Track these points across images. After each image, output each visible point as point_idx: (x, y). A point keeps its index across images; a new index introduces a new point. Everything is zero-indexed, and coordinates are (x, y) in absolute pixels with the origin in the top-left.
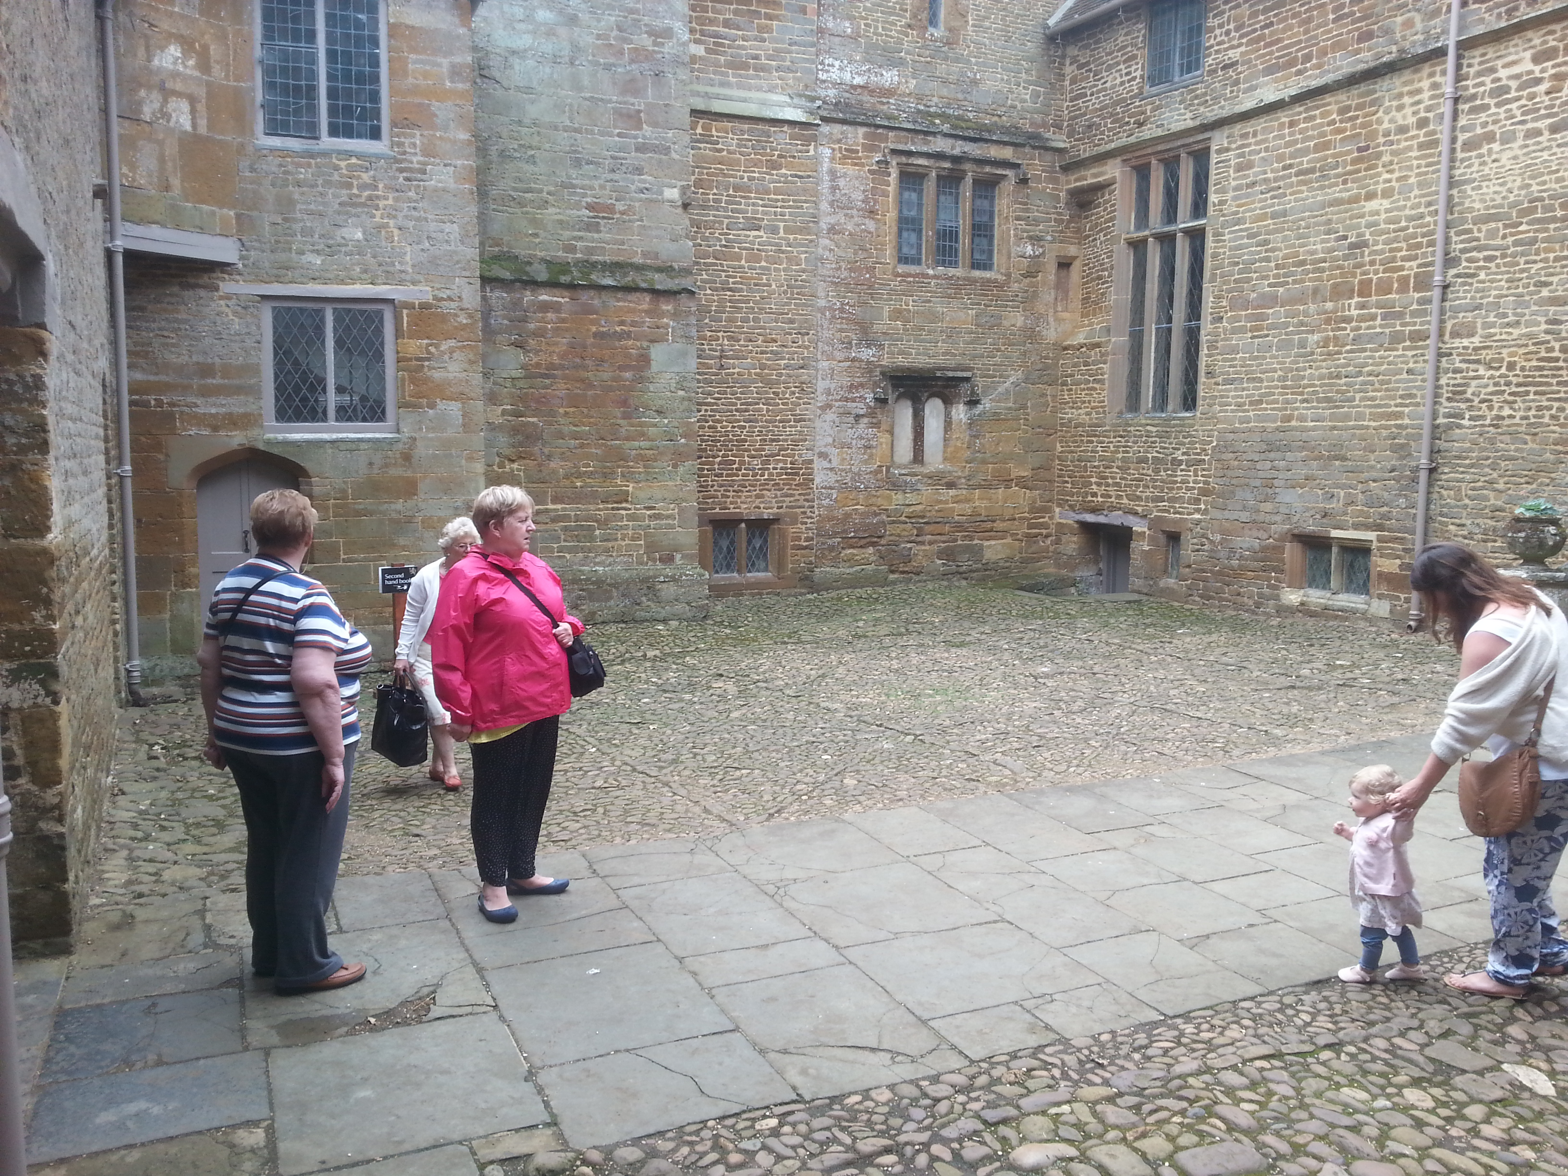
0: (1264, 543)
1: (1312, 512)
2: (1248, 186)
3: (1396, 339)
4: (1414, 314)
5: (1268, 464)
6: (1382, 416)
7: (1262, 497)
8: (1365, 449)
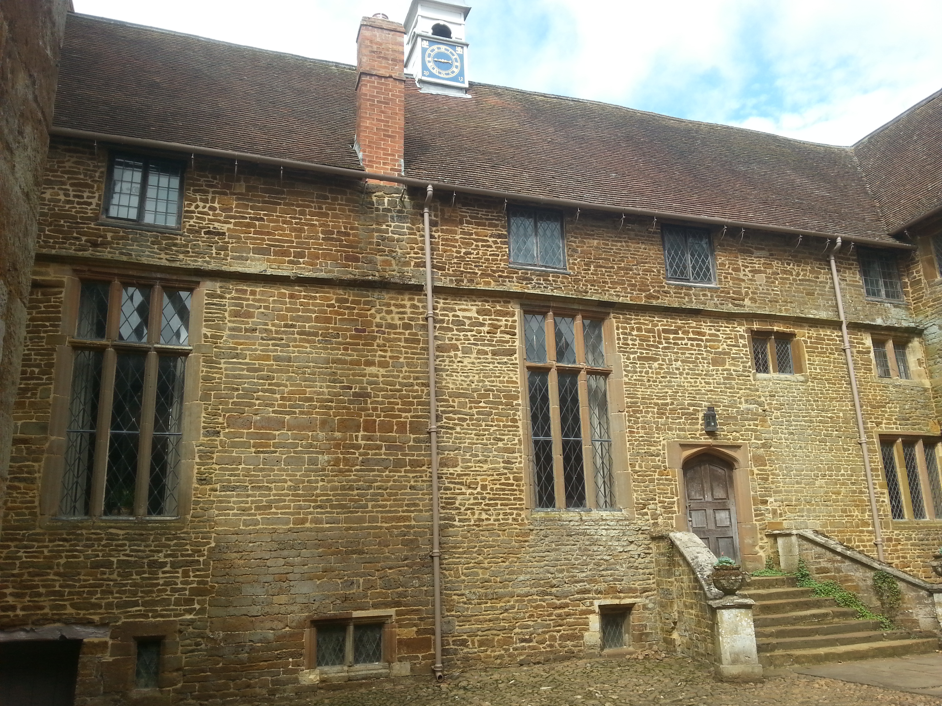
0: (280, 633)
1: (332, 599)
2: (246, 330)
3: (399, 464)
4: (410, 448)
5: (281, 561)
6: (392, 519)
7: (276, 591)
8: (379, 544)
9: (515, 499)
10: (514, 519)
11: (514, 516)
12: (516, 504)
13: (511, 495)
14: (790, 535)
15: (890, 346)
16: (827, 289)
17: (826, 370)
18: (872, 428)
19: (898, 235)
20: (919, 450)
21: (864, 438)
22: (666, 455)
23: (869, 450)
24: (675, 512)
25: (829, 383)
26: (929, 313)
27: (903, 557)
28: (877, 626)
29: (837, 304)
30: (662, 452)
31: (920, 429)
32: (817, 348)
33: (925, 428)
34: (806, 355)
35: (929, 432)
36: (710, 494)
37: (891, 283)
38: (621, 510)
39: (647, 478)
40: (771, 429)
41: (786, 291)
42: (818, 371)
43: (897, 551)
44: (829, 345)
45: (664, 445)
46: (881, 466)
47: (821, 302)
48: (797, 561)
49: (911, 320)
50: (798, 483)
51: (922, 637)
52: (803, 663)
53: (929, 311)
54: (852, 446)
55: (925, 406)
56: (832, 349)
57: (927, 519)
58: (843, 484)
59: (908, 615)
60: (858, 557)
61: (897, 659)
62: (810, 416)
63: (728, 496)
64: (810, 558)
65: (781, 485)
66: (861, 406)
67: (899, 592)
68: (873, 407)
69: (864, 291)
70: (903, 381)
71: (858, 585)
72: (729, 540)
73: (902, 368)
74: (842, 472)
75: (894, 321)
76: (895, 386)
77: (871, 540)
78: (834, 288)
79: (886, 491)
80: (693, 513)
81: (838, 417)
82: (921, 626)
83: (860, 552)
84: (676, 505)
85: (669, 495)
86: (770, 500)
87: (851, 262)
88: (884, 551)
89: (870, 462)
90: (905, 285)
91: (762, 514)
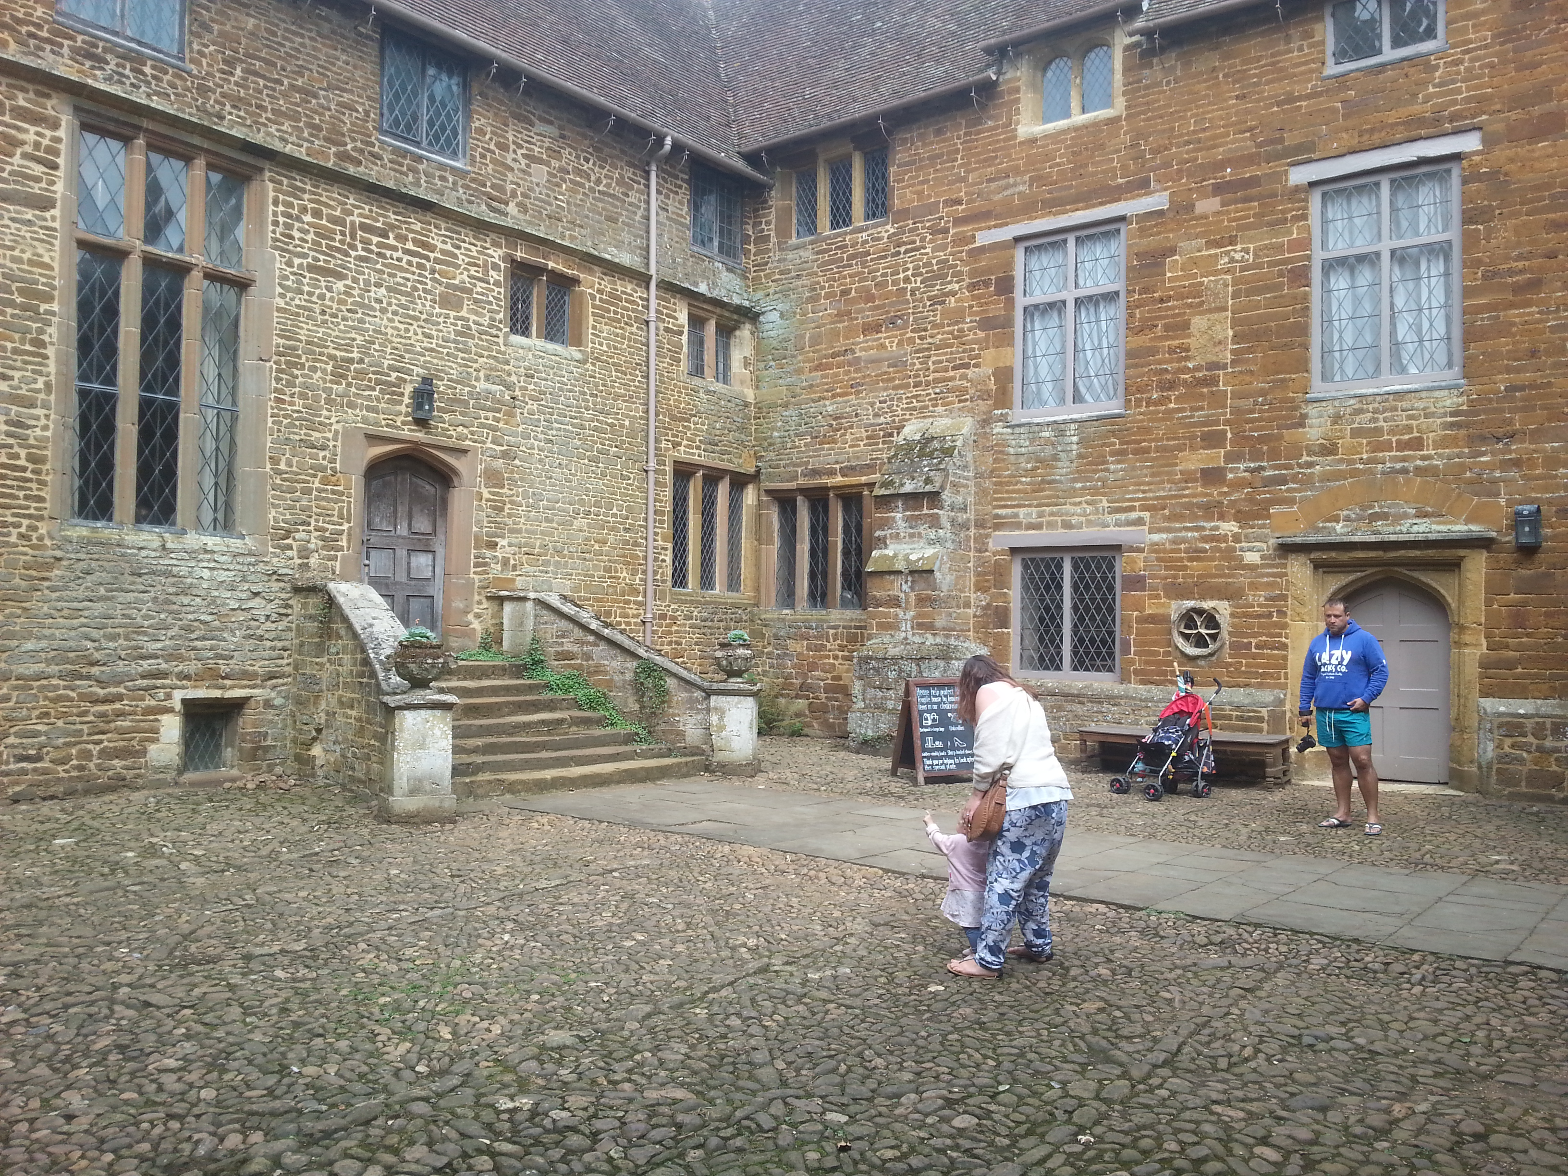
9: (26, 497)
10: (21, 536)
11: (23, 530)
12: (28, 508)
13: (20, 488)
14: (524, 599)
15: (711, 327)
16: (637, 218)
17: (616, 348)
18: (667, 449)
19: (752, 158)
20: (723, 490)
21: (652, 464)
22: (339, 450)
23: (657, 483)
24: (341, 549)
25: (617, 371)
26: (771, 291)
27: (677, 643)
28: (630, 739)
29: (648, 246)
30: (331, 444)
31: (730, 461)
32: (609, 311)
33: (736, 460)
34: (591, 318)
35: (740, 466)
36: (405, 525)
37: (729, 232)
38: (242, 537)
39: (298, 486)
40: (520, 429)
41: (576, 205)
42: (605, 348)
43: (670, 633)
44: (627, 310)
45: (337, 432)
46: (669, 508)
47: (626, 237)
48: (529, 639)
49: (745, 296)
50: (547, 520)
51: (685, 755)
52: (519, 792)
53: (773, 288)
54: (634, 473)
55: (742, 429)
56: (629, 317)
57: (717, 591)
58: (613, 529)
59: (672, 725)
60: (619, 638)
61: (649, 785)
62: (581, 418)
63: (435, 531)
64: (549, 636)
65: (522, 520)
66: (657, 415)
67: (666, 692)
68: (673, 418)
69: (689, 234)
70: (719, 387)
71: (611, 680)
72: (429, 600)
73: (721, 366)
74: (615, 511)
75: (723, 292)
76: (708, 392)
77: (637, 616)
78: (648, 219)
79: (670, 546)
80: (373, 553)
81: (622, 426)
82: (688, 739)
83: (622, 632)
84: (345, 537)
85: (335, 519)
86: (502, 542)
87: (679, 182)
88: (654, 632)
89: (655, 500)
90: (746, 239)
91: (485, 564)
